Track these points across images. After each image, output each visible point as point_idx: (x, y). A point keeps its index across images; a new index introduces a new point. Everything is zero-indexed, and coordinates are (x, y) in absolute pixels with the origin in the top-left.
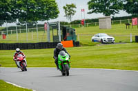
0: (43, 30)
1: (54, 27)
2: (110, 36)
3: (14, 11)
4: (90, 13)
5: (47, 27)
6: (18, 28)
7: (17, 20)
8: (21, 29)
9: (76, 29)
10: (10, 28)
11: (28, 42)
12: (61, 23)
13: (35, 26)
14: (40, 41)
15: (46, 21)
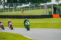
0: (44, 8)
1: (49, 7)
5: (46, 7)
6: (30, 7)
7: (30, 3)
8: (32, 8)
10: (26, 7)
11: (35, 15)
12: (53, 5)
13: (39, 6)
14: (42, 14)
15: (45, 4)
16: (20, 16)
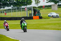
1: (30, 9)
2: (57, 14)
3: (10, 1)
4: (47, 2)
5: (26, 9)
6: (12, 10)
7: (12, 6)
8: (14, 10)
9: (41, 10)
11: (17, 16)
12: (33, 7)
13: (21, 9)
15: (26, 6)
16: (3, 17)
